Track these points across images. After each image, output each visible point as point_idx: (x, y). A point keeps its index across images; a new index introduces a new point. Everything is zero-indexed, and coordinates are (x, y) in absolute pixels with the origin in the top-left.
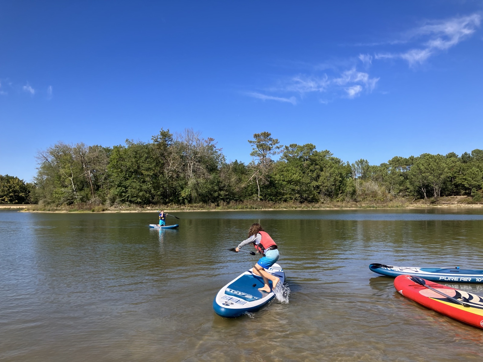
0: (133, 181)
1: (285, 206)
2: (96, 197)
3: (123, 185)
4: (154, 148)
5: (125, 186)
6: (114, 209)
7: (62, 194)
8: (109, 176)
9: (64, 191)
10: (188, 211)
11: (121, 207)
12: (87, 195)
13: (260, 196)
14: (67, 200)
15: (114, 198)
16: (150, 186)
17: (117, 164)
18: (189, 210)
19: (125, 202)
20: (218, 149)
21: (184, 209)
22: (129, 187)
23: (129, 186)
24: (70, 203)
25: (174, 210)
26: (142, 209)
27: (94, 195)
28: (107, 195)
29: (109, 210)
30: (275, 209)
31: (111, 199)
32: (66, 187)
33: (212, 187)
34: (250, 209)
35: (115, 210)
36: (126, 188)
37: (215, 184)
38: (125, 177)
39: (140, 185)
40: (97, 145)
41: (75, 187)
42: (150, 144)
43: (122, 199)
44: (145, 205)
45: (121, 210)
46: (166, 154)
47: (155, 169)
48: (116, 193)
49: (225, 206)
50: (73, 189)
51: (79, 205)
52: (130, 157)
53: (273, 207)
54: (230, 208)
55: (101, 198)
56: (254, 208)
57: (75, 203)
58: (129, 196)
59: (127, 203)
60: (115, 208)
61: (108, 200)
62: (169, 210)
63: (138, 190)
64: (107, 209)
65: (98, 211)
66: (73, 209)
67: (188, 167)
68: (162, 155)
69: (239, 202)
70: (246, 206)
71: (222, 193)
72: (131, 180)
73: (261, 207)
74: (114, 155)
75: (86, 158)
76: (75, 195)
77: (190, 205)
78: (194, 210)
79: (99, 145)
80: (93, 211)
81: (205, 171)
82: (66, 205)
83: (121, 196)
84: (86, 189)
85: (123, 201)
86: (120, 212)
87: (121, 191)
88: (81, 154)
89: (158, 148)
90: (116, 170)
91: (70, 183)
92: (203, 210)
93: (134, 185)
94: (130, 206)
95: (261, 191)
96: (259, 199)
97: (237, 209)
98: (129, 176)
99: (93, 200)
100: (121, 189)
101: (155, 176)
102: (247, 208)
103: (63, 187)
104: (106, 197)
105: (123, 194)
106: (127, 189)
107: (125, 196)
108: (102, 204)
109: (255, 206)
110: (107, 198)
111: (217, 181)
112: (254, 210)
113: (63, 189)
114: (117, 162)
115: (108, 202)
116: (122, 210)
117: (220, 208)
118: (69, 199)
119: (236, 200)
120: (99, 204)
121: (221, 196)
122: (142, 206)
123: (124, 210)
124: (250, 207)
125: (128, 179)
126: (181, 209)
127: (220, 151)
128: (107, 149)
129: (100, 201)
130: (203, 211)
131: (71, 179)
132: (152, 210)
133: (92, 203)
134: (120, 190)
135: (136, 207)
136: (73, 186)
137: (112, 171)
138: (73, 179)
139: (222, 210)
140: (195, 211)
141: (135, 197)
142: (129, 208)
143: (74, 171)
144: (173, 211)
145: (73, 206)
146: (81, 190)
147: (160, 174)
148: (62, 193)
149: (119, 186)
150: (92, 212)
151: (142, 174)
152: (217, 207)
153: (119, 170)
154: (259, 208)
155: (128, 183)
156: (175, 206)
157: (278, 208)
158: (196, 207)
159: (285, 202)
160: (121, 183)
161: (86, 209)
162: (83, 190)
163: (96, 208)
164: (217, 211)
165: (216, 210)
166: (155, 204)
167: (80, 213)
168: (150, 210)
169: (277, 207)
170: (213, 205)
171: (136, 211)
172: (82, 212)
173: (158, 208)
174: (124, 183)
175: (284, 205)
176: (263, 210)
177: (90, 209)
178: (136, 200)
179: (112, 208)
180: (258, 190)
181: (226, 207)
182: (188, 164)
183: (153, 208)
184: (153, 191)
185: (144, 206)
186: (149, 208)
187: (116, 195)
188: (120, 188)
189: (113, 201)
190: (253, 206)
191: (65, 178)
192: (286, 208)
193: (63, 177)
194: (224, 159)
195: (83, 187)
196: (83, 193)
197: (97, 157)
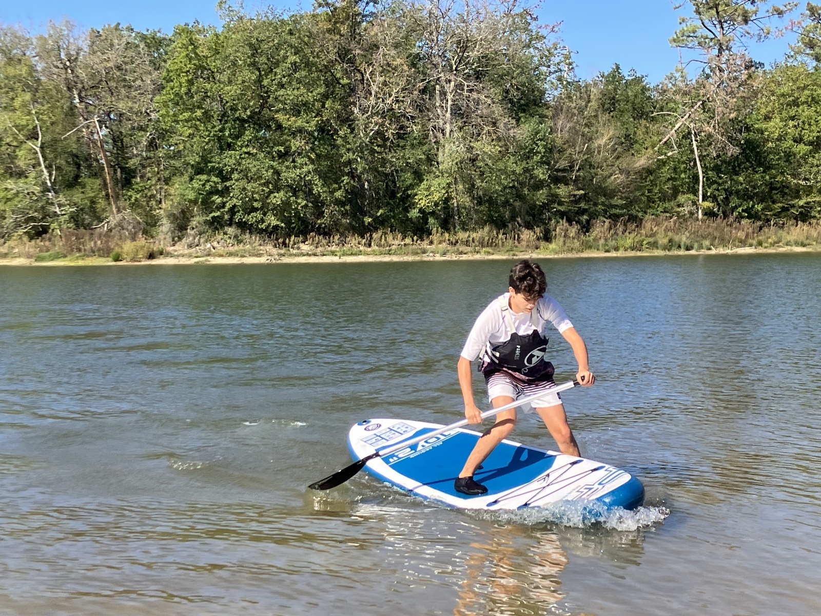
0: (248, 153)
1: (802, 238)
2: (125, 209)
3: (213, 167)
4: (315, 30)
5: (221, 171)
6: (186, 252)
7: (9, 200)
8: (164, 134)
9: (14, 191)
10: (438, 258)
11: (209, 245)
12: (93, 202)
13: (703, 200)
14: (27, 221)
15: (183, 212)
16: (305, 169)
17: (189, 90)
18: (444, 254)
19: (222, 227)
20: (547, 26)
21: (424, 252)
22: (235, 176)
23: (232, 171)
24: (40, 232)
25: (389, 253)
26: (282, 252)
27: (115, 202)
28: (160, 202)
29: (169, 255)
30: (761, 250)
31: (172, 217)
32: (21, 174)
33: (526, 170)
34: (664, 248)
35: (190, 256)
36: (225, 178)
37: (537, 158)
38: (219, 139)
39: (272, 167)
40: (119, 24)
41: (50, 175)
42: (302, 17)
43: (213, 218)
44: (293, 238)
45: (209, 255)
46: (358, 51)
47: (323, 106)
48: (191, 195)
49: (574, 238)
50: (44, 183)
51: (67, 240)
52: (234, 64)
53: (754, 242)
54: (590, 247)
55: (138, 214)
56: (679, 247)
57: (53, 230)
58: (234, 206)
59: (231, 230)
60: (190, 246)
61: (164, 221)
62: (374, 253)
63: (266, 184)
64: (161, 253)
65: (133, 260)
66: (48, 253)
67: (438, 98)
68: (344, 55)
69: (625, 225)
70: (651, 240)
71: (562, 191)
72: (242, 146)
73: (707, 243)
74: (177, 60)
75: (82, 74)
76: (52, 204)
77: (447, 235)
78: (461, 253)
79: (123, 26)
80: (117, 259)
81: (498, 110)
82: (25, 239)
83: (207, 205)
84: (88, 181)
85: (216, 225)
86: (207, 260)
87: (208, 187)
88: (63, 56)
89: (329, 31)
90: (186, 115)
91: (33, 162)
92: (493, 254)
93: (252, 165)
94: (240, 242)
95: (709, 182)
96: (700, 211)
97: (616, 249)
98: (230, 135)
99: (114, 219)
100: (208, 181)
101: (325, 132)
102: (654, 245)
103: (11, 175)
104: (158, 211)
105: (218, 199)
106: (228, 184)
107: (223, 205)
108: (145, 232)
109: (684, 238)
110: (162, 212)
111: (545, 147)
112: (682, 252)
113: (10, 184)
114: (191, 82)
115: (166, 226)
116: (214, 255)
117: (552, 246)
118: (33, 219)
119: (615, 218)
120: (135, 233)
121: (561, 203)
122: (281, 240)
123: (221, 256)
124: (665, 241)
125: (230, 146)
126: (415, 253)
127: (553, 31)
128: (154, 38)
129: (139, 223)
130: (491, 257)
131: (38, 150)
132: (315, 255)
133: (110, 230)
134: (204, 185)
135: (260, 245)
136: (44, 170)
137: (175, 115)
138: (42, 148)
139: (561, 256)
140: (464, 257)
141: (255, 210)
142: (236, 248)
143: (45, 118)
144: (387, 259)
145: (47, 243)
146: (73, 183)
147: (341, 125)
148: (9, 196)
149: (199, 171)
150: (114, 263)
151: (279, 127)
152: (543, 244)
153: (199, 113)
154: (701, 247)
155: (229, 159)
156: (395, 241)
157: (773, 245)
158: (467, 243)
159: (804, 221)
160: (205, 160)
161: (93, 252)
162: (79, 184)
163: (128, 247)
164: (541, 256)
165: (539, 253)
166: (326, 233)
167: (72, 264)
168: (310, 255)
169: (770, 240)
170: (526, 235)
171: (263, 260)
172: (81, 263)
173: (334, 248)
174: (216, 161)
175: (798, 231)
176: (713, 252)
177: (105, 252)
178: (263, 221)
179: (180, 247)
180: (696, 177)
181: (577, 244)
182: (437, 87)
183: (320, 249)
184: (318, 188)
185: (287, 241)
186: (305, 247)
187: (190, 201)
188: (204, 177)
189: (181, 224)
190: (676, 238)
191: (15, 144)
192: (803, 245)
193: (8, 140)
194: (570, 64)
195: (77, 177)
196: (77, 196)
197: (119, 68)
